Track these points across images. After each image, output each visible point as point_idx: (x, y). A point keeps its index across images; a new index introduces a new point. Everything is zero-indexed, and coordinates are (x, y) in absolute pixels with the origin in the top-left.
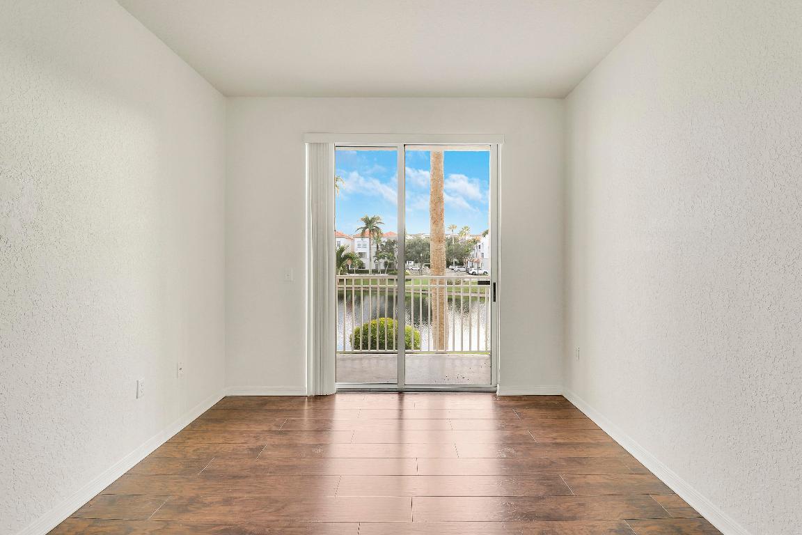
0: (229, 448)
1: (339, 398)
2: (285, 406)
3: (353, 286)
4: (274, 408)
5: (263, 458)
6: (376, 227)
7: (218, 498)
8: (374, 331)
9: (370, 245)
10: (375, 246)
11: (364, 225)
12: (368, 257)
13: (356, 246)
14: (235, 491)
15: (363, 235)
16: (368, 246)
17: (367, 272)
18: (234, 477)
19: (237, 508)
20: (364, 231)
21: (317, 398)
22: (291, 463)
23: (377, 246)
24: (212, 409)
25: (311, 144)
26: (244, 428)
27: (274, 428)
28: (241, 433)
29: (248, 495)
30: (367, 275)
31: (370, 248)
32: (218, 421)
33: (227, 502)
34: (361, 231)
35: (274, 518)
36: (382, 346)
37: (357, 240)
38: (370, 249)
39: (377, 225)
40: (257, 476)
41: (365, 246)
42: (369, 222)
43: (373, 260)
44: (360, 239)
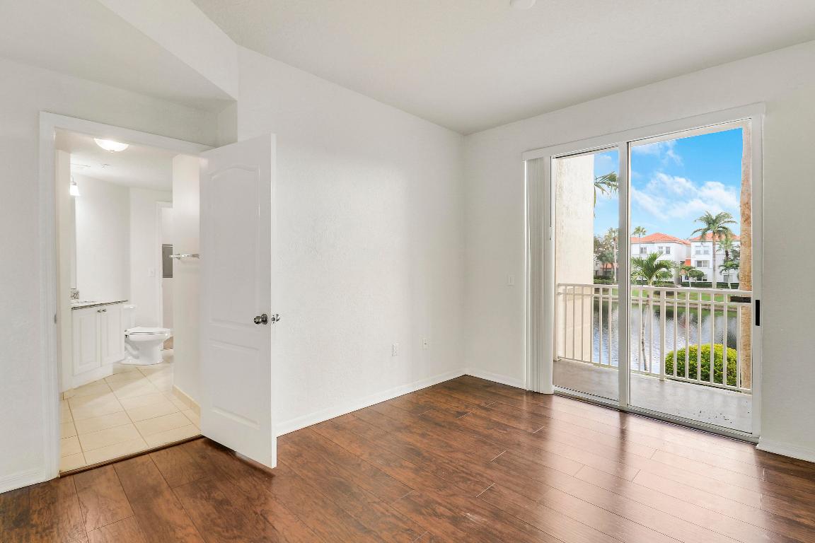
0: (445, 406)
1: (555, 399)
2: (503, 392)
3: (688, 301)
4: (494, 391)
5: (461, 420)
6: (724, 228)
7: (420, 432)
8: (693, 357)
9: (714, 252)
10: (723, 252)
11: (705, 226)
12: (711, 266)
13: (693, 252)
14: (431, 431)
15: (703, 238)
16: (711, 253)
17: (709, 285)
18: (436, 424)
19: (425, 441)
20: (704, 234)
21: (534, 394)
22: (476, 429)
23: (727, 253)
24: (451, 381)
25: (529, 161)
26: (463, 398)
27: (483, 404)
28: (459, 400)
29: (437, 437)
30: (710, 289)
31: (714, 255)
32: (449, 389)
33: (423, 435)
34: (699, 234)
35: (442, 455)
36: (719, 379)
37: (693, 244)
38: (714, 257)
39: (726, 225)
40: (450, 429)
41: (706, 252)
42: (711, 222)
43: (718, 271)
44: (699, 244)
